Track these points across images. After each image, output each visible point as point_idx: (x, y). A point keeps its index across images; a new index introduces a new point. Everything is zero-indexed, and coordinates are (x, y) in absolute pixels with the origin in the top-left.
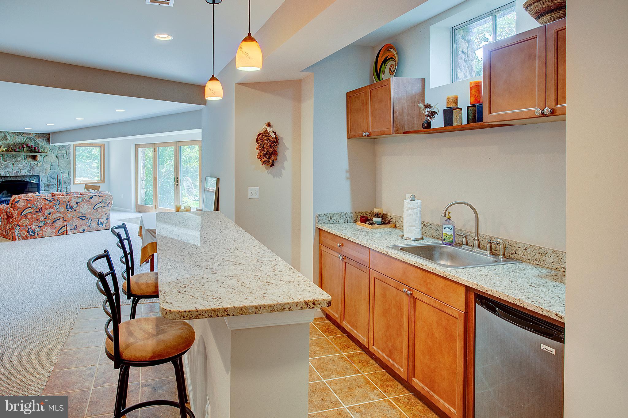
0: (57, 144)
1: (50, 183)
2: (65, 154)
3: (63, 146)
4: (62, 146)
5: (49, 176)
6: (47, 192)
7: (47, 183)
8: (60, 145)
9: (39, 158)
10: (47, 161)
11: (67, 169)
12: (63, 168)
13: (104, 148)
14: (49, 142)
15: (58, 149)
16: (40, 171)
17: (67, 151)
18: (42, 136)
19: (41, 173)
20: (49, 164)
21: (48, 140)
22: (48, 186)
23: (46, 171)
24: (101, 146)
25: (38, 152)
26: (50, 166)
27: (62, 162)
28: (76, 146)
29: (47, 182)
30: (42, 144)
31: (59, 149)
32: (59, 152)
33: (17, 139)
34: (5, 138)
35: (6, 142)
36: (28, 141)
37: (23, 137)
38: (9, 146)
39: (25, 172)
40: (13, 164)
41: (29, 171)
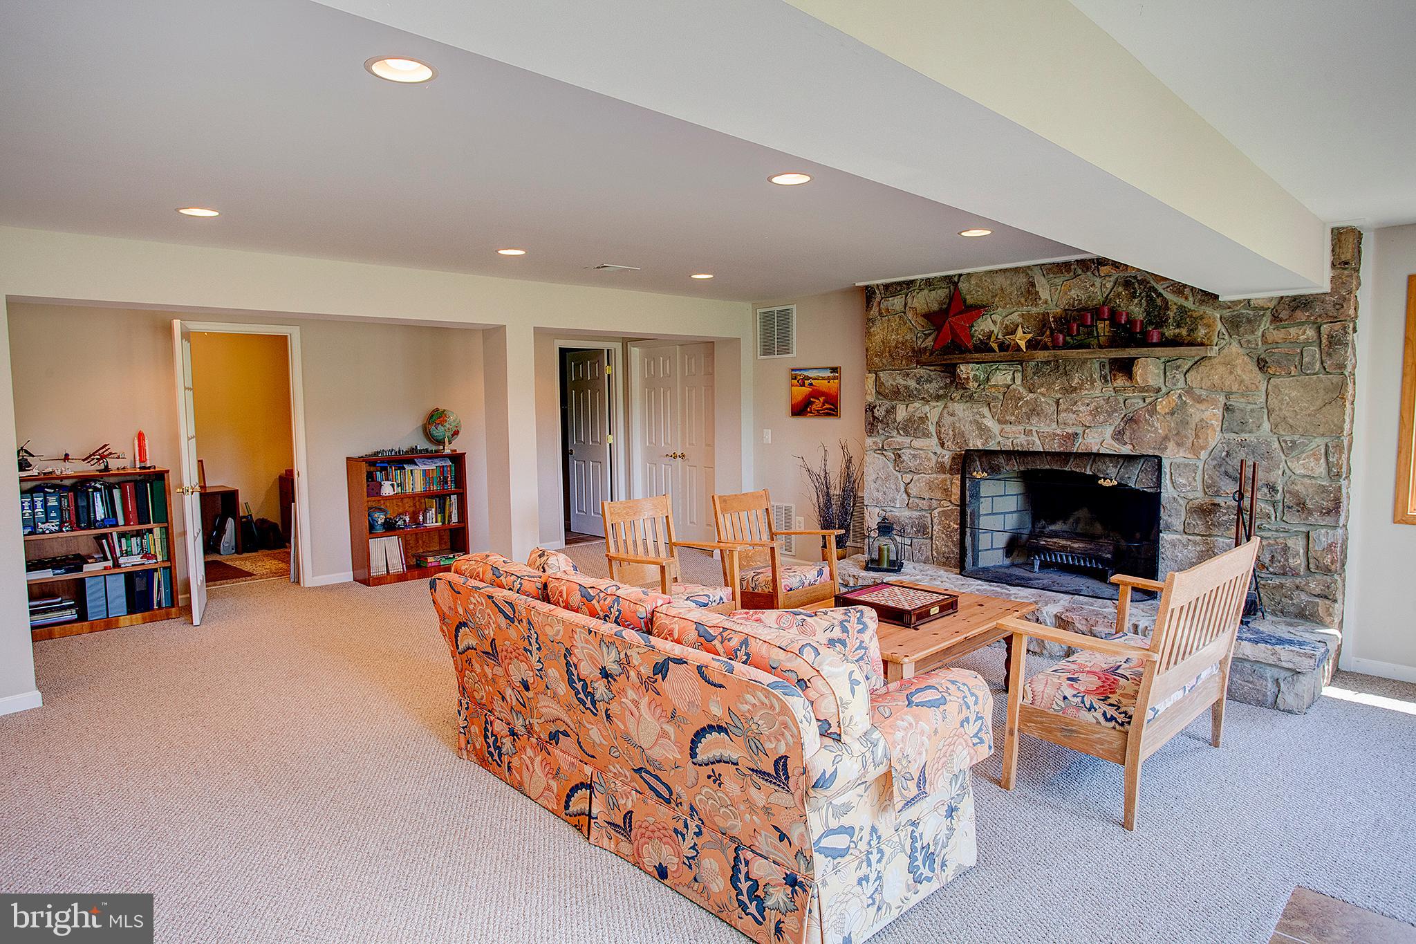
1: (1218, 500)
2: (1308, 343)
3: (1299, 303)
4: (1296, 298)
6: (1195, 543)
7: (1198, 496)
8: (1282, 298)
9: (1154, 369)
10: (1206, 384)
11: (1321, 430)
12: (1291, 426)
15: (1267, 317)
16: (1166, 438)
17: (1325, 327)
19: (1171, 445)
20: (1214, 403)
22: (1207, 511)
23: (1196, 435)
26: (1219, 412)
27: (1289, 391)
29: (1200, 494)
30: (1181, 301)
31: (1276, 318)
32: (1278, 335)
33: (1073, 293)
34: (1029, 292)
35: (1034, 310)
36: (1119, 295)
37: (1098, 281)
38: (1043, 323)
39: (1100, 439)
40: (1058, 403)
41: (1119, 435)
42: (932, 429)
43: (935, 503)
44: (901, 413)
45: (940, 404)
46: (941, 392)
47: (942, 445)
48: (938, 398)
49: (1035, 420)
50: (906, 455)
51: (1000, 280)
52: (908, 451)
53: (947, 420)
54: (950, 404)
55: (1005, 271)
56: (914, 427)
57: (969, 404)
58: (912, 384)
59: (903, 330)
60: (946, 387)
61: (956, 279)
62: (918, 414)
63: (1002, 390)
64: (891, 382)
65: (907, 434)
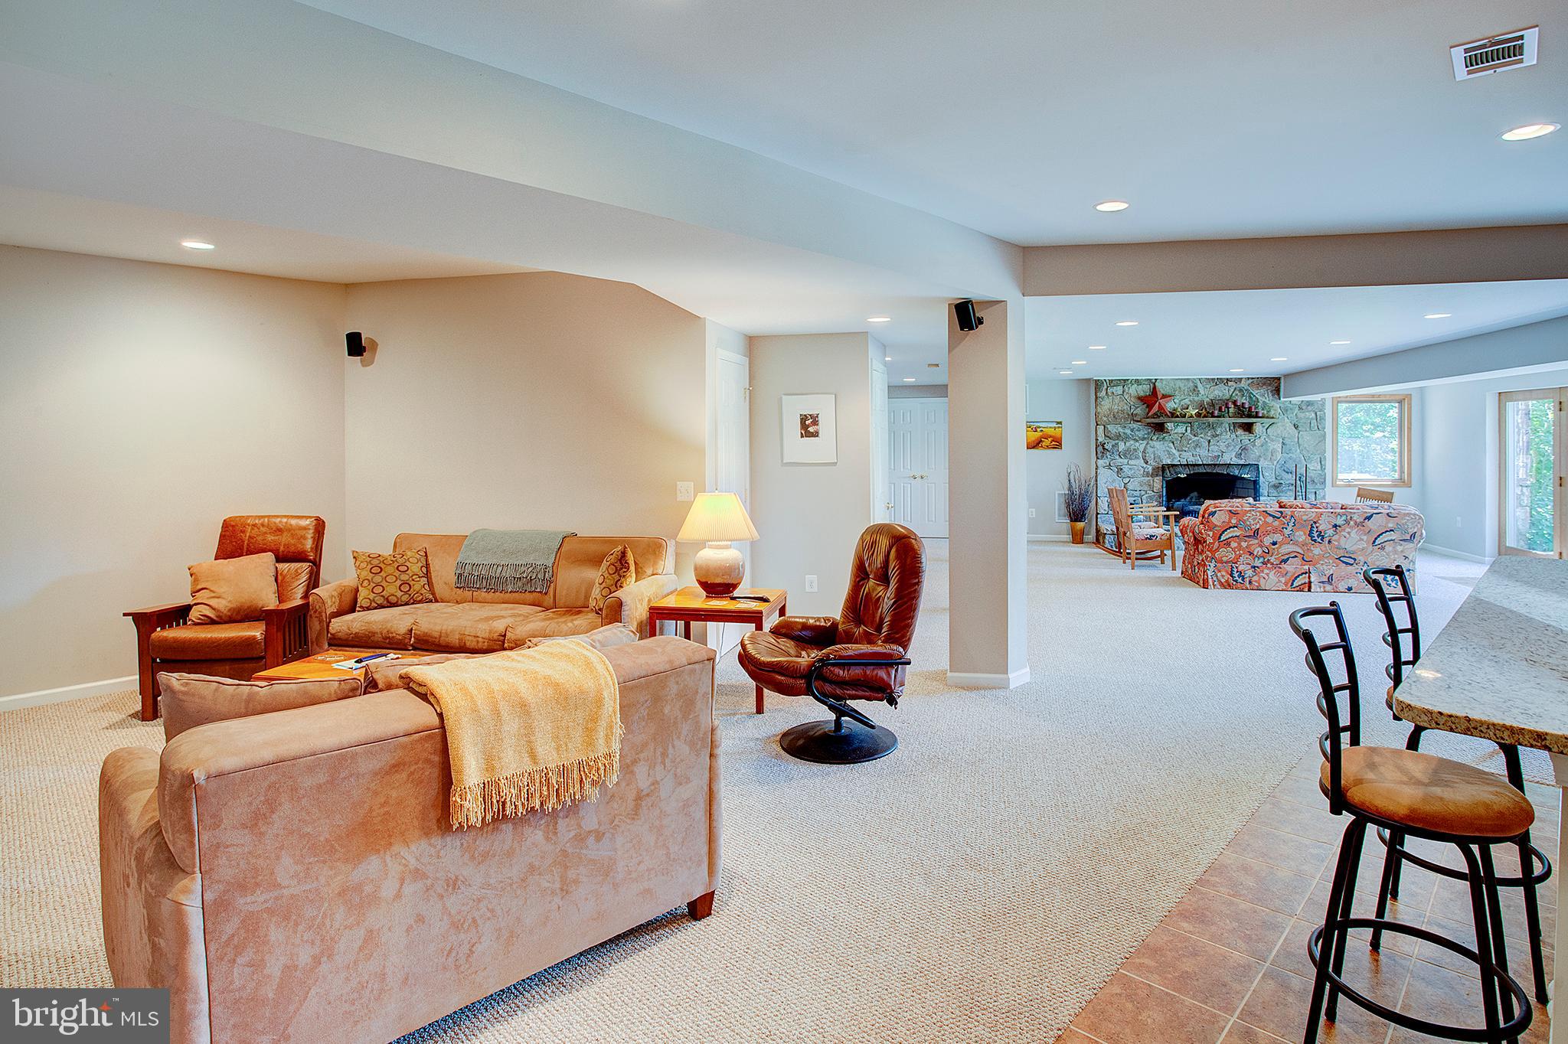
0: (1296, 400)
1: (1281, 481)
2: (1312, 419)
3: (1309, 403)
4: (1308, 402)
5: (1278, 466)
7: (1274, 481)
8: (1302, 401)
9: (1258, 428)
10: (1275, 434)
11: (1319, 452)
12: (1308, 451)
13: (1410, 405)
14: (1279, 394)
15: (1297, 408)
17: (1318, 413)
18: (1264, 384)
19: (1262, 459)
20: (1279, 441)
21: (1277, 391)
22: (1276, 487)
23: (1272, 455)
24: (1402, 401)
25: (1257, 416)
26: (1280, 445)
27: (1307, 437)
28: (1338, 402)
29: (1274, 480)
30: (1264, 399)
31: (1300, 408)
32: (1302, 415)
33: (1216, 392)
34: (1194, 390)
35: (1196, 399)
36: (1237, 395)
37: (1227, 388)
38: (1201, 406)
39: (1230, 457)
40: (1209, 441)
41: (1239, 455)
42: (1140, 455)
43: (1143, 493)
44: (1122, 446)
45: (1145, 442)
46: (1146, 436)
47: (1146, 463)
48: (1143, 439)
49: (1198, 450)
50: (1126, 468)
51: (1179, 383)
52: (1127, 466)
53: (1150, 450)
54: (1150, 442)
55: (1182, 379)
56: (1127, 454)
57: (1162, 442)
58: (1128, 432)
59: (1121, 404)
60: (1148, 433)
61: (1154, 381)
62: (1132, 447)
63: (1181, 435)
64: (1115, 430)
65: (1126, 457)
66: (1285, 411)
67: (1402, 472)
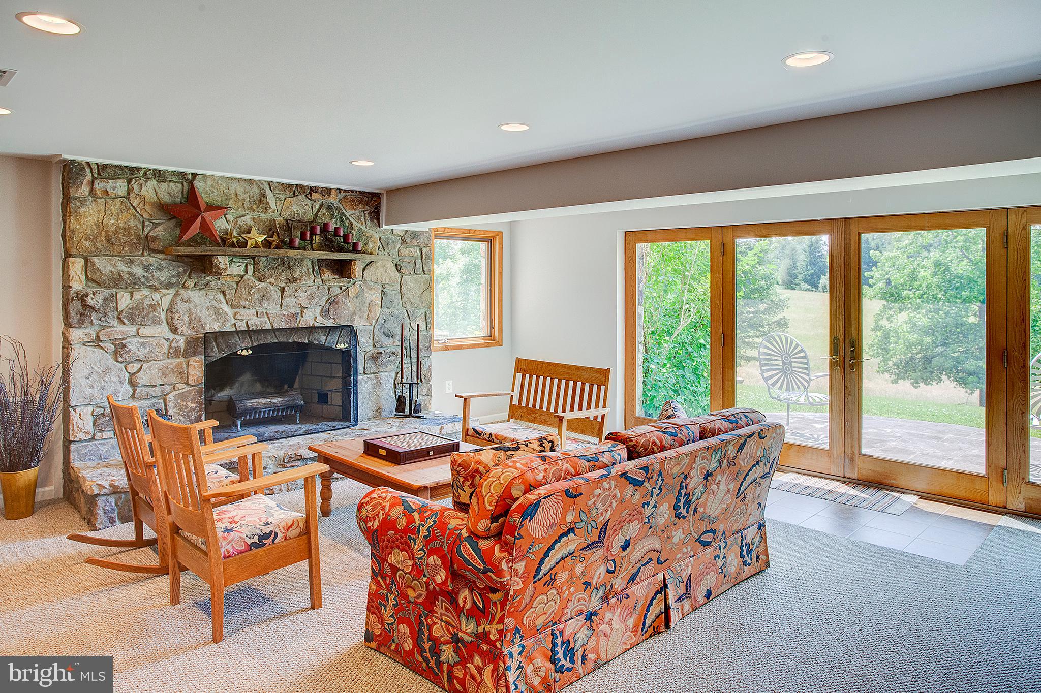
0: (399, 228)
1: (381, 350)
2: (417, 257)
3: (415, 235)
4: (413, 232)
5: (377, 327)
6: (371, 379)
8: (407, 231)
9: (358, 268)
10: (374, 279)
11: (425, 304)
12: (412, 303)
13: (501, 244)
14: (378, 219)
15: (400, 241)
16: (354, 313)
17: (424, 249)
18: (361, 202)
19: (357, 318)
20: (377, 290)
21: (376, 216)
22: (375, 358)
23: (369, 310)
24: (490, 240)
25: (355, 250)
26: (379, 296)
27: (411, 283)
29: (372, 348)
30: (359, 225)
31: (403, 241)
32: (405, 251)
33: (295, 208)
34: (260, 201)
35: (263, 216)
36: (324, 214)
37: (310, 203)
38: (270, 229)
39: (312, 317)
40: (283, 290)
41: (325, 313)
42: (163, 316)
43: (168, 388)
44: (124, 301)
45: (172, 292)
46: (174, 280)
47: (174, 330)
48: (169, 286)
49: (265, 304)
50: (133, 344)
51: (234, 186)
52: (135, 340)
53: (181, 307)
54: (182, 291)
55: (240, 180)
56: (136, 316)
57: (203, 292)
58: (139, 271)
59: (124, 216)
60: (179, 275)
61: (190, 177)
62: (147, 302)
63: (236, 279)
64: (110, 268)
65: (133, 321)
66: (384, 245)
67: (492, 327)
